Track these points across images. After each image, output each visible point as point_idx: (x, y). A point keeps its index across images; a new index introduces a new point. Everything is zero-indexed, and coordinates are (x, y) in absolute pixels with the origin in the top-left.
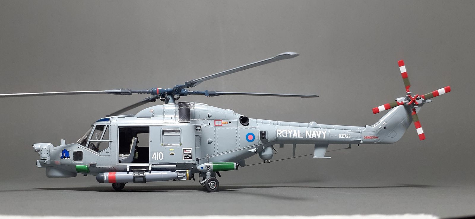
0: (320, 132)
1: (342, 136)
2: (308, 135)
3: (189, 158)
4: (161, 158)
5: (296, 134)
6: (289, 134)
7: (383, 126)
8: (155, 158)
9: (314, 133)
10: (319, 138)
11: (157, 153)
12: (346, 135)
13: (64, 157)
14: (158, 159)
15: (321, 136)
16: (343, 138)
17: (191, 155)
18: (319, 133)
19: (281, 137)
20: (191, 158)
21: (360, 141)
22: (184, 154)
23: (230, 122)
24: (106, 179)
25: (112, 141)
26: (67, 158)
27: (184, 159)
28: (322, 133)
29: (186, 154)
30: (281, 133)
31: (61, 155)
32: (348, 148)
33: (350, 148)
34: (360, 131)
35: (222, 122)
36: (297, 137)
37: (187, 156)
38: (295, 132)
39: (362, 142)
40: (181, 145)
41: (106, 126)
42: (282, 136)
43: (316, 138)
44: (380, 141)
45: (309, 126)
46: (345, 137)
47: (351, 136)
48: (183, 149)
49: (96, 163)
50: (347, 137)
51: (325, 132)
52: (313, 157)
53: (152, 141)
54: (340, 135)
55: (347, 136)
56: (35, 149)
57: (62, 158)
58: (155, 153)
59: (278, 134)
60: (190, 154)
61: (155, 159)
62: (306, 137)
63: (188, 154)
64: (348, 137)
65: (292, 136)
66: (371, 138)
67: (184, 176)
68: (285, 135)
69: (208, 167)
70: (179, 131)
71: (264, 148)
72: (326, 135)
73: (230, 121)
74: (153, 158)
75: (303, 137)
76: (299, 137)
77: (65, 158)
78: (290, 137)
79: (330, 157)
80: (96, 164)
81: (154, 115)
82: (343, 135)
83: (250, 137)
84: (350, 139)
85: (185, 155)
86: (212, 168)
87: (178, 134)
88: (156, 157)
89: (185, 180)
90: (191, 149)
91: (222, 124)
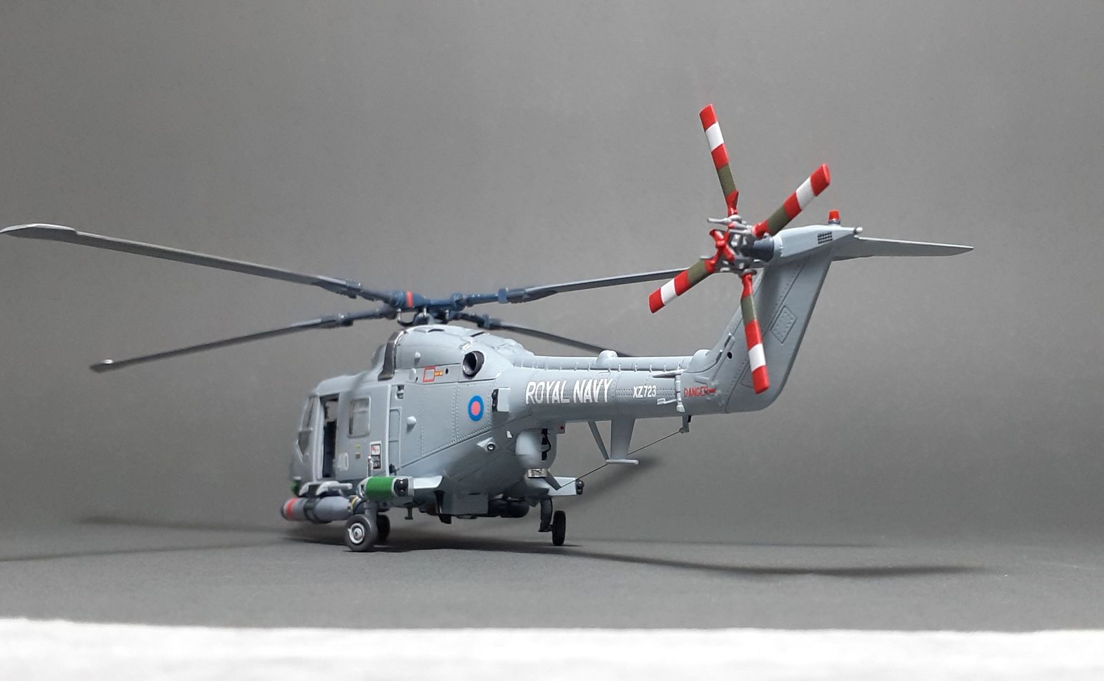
0: (601, 382)
1: (640, 392)
2: (577, 395)
3: (378, 467)
4: (346, 466)
5: (557, 394)
6: (546, 395)
7: (726, 349)
9: (589, 386)
10: (595, 400)
11: (343, 455)
12: (646, 387)
15: (599, 395)
16: (642, 396)
17: (380, 458)
18: (597, 385)
19: (533, 403)
20: (380, 467)
21: (677, 404)
22: (372, 456)
23: (447, 371)
28: (603, 384)
29: (374, 456)
30: (532, 393)
32: (682, 432)
34: (677, 372)
35: (435, 372)
36: (558, 402)
37: (376, 461)
38: (556, 389)
39: (681, 405)
42: (535, 401)
43: (591, 401)
46: (645, 395)
47: (657, 389)
48: (371, 444)
50: (649, 396)
51: (610, 381)
52: (607, 462)
54: (635, 389)
55: (648, 390)
59: (528, 394)
60: (378, 456)
62: (572, 400)
63: (376, 456)
64: (650, 394)
65: (550, 399)
66: (700, 394)
68: (539, 396)
70: (368, 402)
72: (608, 390)
73: (448, 367)
75: (568, 401)
76: (562, 401)
78: (548, 402)
82: (641, 388)
83: (476, 408)
84: (656, 399)
90: (380, 445)
91: (433, 376)
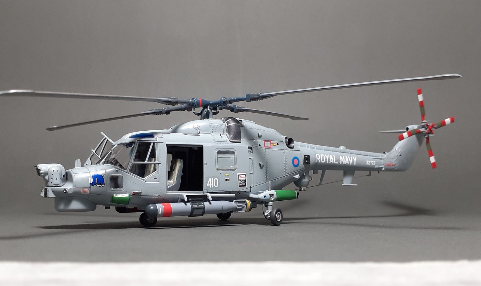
0: (351, 157)
1: (369, 163)
2: (342, 161)
3: (244, 186)
4: (216, 185)
5: (333, 160)
6: (327, 160)
7: (399, 154)
8: (210, 185)
9: (347, 159)
10: (351, 164)
11: (213, 179)
12: (371, 161)
13: (96, 184)
14: (213, 187)
15: (352, 162)
16: (370, 164)
17: (246, 182)
18: (350, 159)
19: (320, 162)
20: (245, 186)
21: (382, 168)
22: (239, 180)
23: (278, 144)
24: (161, 212)
25: (161, 164)
26: (100, 185)
27: (239, 186)
28: (353, 158)
29: (241, 180)
30: (319, 158)
31: (91, 180)
32: (368, 176)
33: (370, 175)
34: (382, 158)
35: (271, 143)
36: (333, 163)
37: (242, 183)
38: (331, 158)
39: (383, 169)
40: (236, 169)
41: (152, 144)
43: (348, 164)
44: (396, 169)
45: (341, 151)
47: (375, 163)
48: (238, 174)
49: (140, 191)
50: (373, 164)
51: (355, 158)
52: (343, 185)
53: (206, 164)
54: (367, 162)
56: (42, 172)
57: (92, 184)
58: (210, 179)
59: (317, 158)
60: (244, 180)
61: (211, 187)
62: (341, 163)
63: (243, 180)
65: (329, 161)
66: (391, 165)
67: (243, 207)
68: (323, 160)
69: (271, 195)
70: (233, 153)
71: (305, 174)
72: (356, 161)
73: (278, 142)
74: (208, 185)
75: (338, 163)
76: (335, 163)
77: (98, 185)
78: (327, 162)
79: (356, 185)
80: (141, 193)
81: (200, 132)
82: (369, 161)
83: (296, 162)
84: (375, 166)
85: (240, 182)
86: (275, 196)
87: (232, 156)
88: (212, 183)
89: (244, 211)
90: (245, 175)
91: (271, 145)
